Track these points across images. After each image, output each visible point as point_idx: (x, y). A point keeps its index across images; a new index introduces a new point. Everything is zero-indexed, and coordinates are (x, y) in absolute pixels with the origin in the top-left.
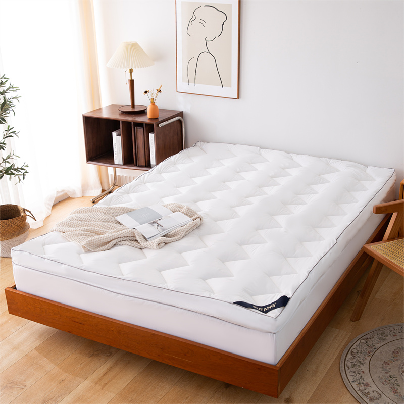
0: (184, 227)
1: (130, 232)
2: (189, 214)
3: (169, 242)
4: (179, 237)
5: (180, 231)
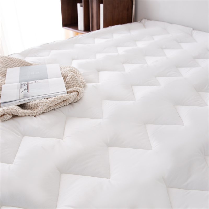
2: (70, 84)
3: (20, 115)
4: (38, 112)
5: (40, 104)
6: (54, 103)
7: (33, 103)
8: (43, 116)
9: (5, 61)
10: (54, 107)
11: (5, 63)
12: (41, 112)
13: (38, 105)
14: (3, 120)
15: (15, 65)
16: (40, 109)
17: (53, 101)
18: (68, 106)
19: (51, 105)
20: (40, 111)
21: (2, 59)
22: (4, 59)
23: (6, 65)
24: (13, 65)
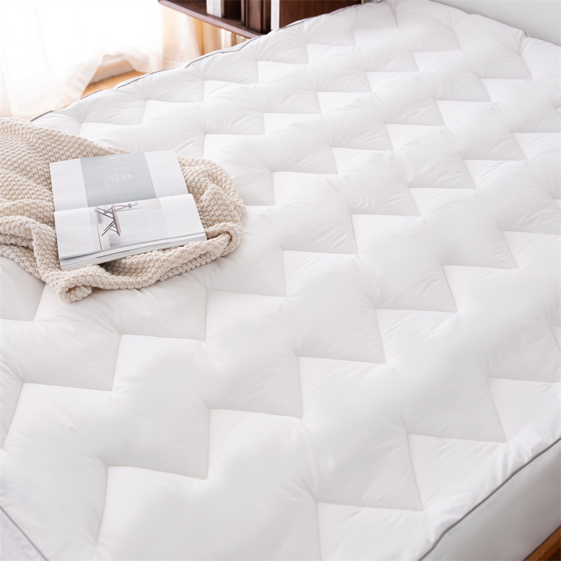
0: (168, 253)
1: (22, 228)
2: (212, 213)
3: (108, 287)
4: (145, 281)
5: (151, 264)
6: (181, 261)
7: (134, 260)
8: (157, 290)
9: (40, 141)
10: (181, 270)
11: (42, 147)
12: (153, 281)
13: (146, 265)
14: (74, 298)
15: (67, 154)
16: (151, 275)
17: (178, 257)
18: (209, 266)
19: (174, 266)
20: (150, 278)
21: (32, 135)
22: (37, 136)
23: (45, 152)
24: (61, 152)
